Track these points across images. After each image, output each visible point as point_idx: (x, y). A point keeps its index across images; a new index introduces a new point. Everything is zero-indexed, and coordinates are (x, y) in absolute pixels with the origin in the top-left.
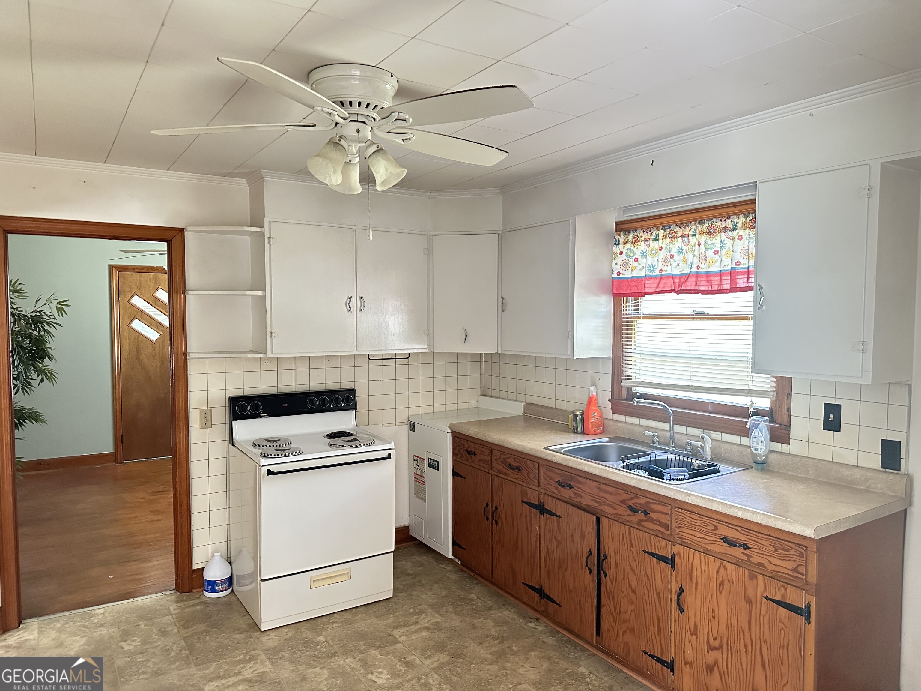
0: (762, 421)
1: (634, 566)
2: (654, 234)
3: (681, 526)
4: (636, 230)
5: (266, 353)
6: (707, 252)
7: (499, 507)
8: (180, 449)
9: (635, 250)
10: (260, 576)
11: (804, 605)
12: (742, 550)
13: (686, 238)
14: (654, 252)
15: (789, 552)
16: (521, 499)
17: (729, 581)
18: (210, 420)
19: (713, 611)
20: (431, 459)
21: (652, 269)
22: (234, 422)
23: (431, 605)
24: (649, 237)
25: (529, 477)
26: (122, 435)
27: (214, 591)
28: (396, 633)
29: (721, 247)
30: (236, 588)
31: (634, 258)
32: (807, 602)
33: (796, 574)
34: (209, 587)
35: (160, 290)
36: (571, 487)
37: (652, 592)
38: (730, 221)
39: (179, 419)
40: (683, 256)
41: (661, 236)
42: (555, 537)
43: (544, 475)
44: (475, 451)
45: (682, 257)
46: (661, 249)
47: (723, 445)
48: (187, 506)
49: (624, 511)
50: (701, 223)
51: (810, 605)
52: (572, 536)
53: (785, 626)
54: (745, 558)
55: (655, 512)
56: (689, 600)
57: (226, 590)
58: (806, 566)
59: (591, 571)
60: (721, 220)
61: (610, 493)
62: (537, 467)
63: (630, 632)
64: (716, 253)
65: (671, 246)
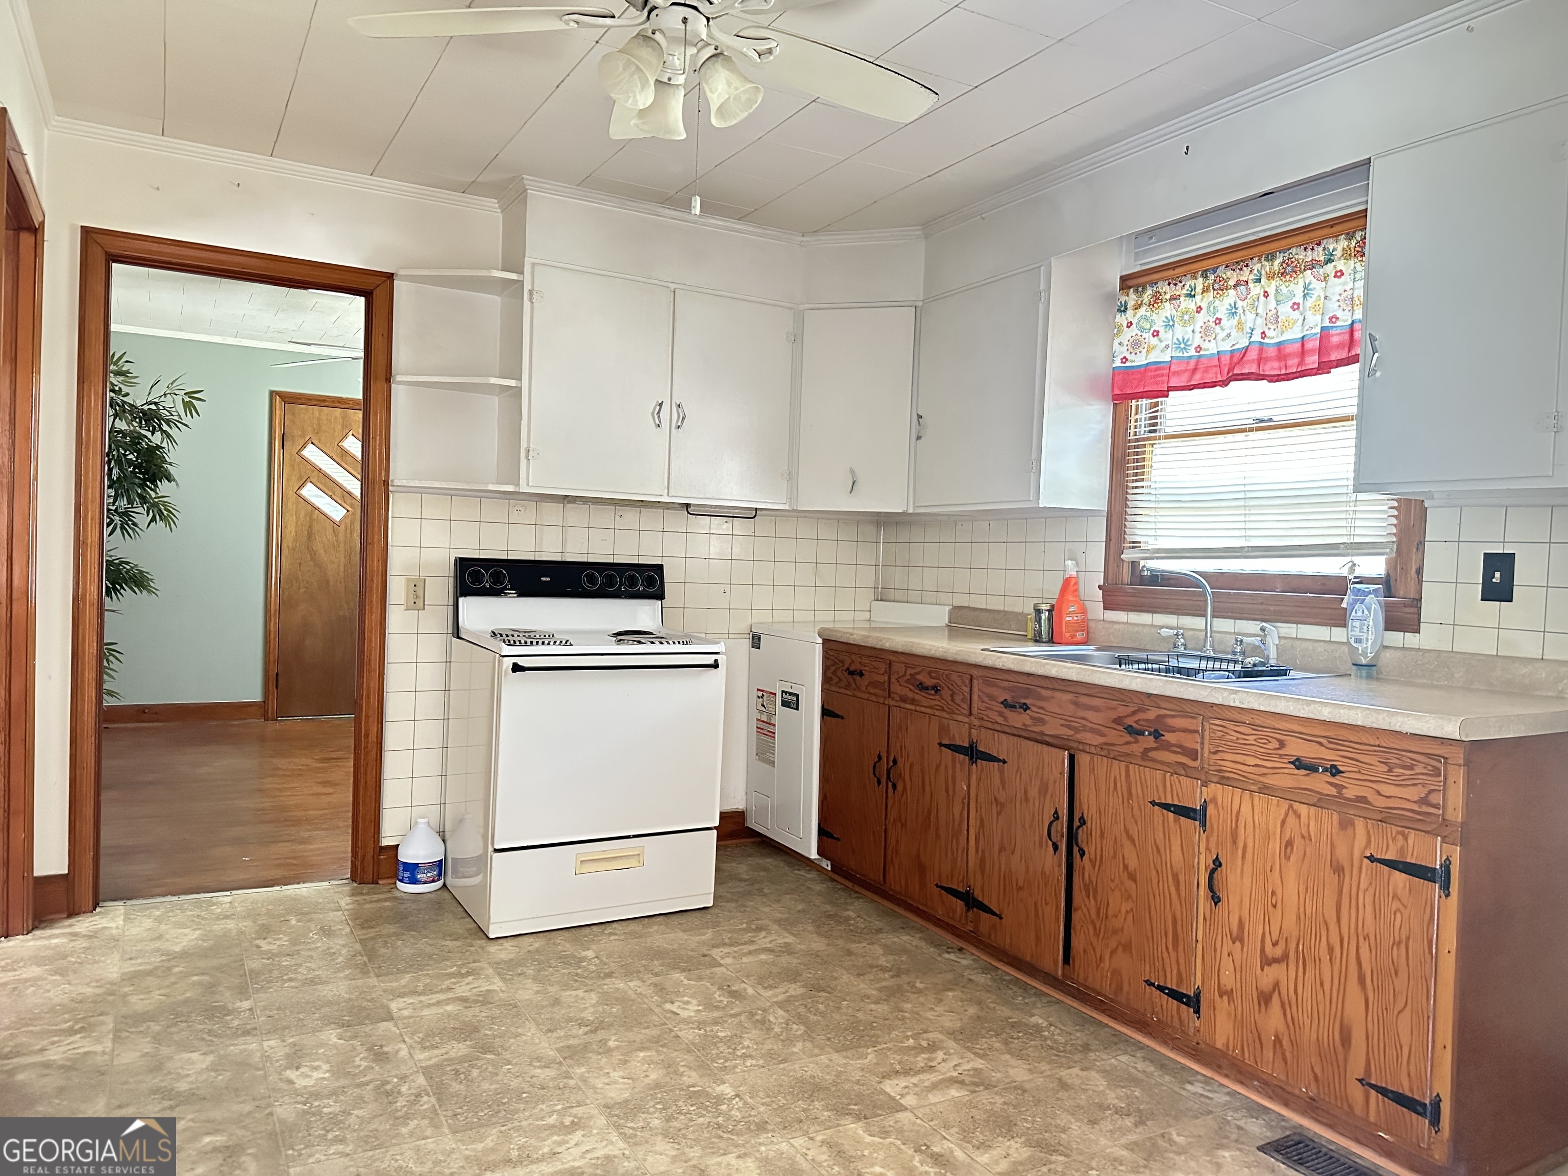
0: (1370, 593)
1: (1134, 832)
2: (1187, 287)
3: (1220, 749)
4: (1156, 283)
5: (518, 485)
6: (1279, 308)
7: (899, 760)
8: (370, 641)
9: (1154, 317)
10: (493, 844)
11: (1438, 863)
12: (1328, 777)
13: (1242, 287)
14: (1186, 317)
15: (1413, 769)
16: (938, 741)
17: (1303, 837)
18: (422, 596)
19: (1273, 893)
20: (786, 693)
21: (1182, 346)
22: (461, 600)
23: (778, 922)
24: (1178, 293)
25: (953, 700)
26: (277, 674)
27: (414, 881)
28: (716, 953)
29: (1305, 296)
30: (450, 881)
31: (1152, 331)
32: (1444, 858)
33: (1425, 809)
34: (407, 874)
35: (351, 438)
36: (1025, 707)
37: (1165, 875)
38: (1320, 249)
39: (371, 590)
40: (1237, 318)
41: (1199, 289)
42: (995, 799)
43: (980, 694)
44: (863, 668)
45: (1234, 321)
46: (1199, 310)
47: (1298, 643)
48: (377, 737)
49: (1117, 736)
50: (1271, 257)
51: (1450, 863)
52: (1026, 792)
53: (1403, 905)
54: (1333, 791)
55: (1174, 732)
56: (1231, 879)
57: (433, 881)
58: (1444, 790)
59: (1056, 847)
60: (1305, 249)
61: (1095, 709)
62: (967, 682)
63: (1124, 950)
64: (1296, 306)
65: (1217, 303)
